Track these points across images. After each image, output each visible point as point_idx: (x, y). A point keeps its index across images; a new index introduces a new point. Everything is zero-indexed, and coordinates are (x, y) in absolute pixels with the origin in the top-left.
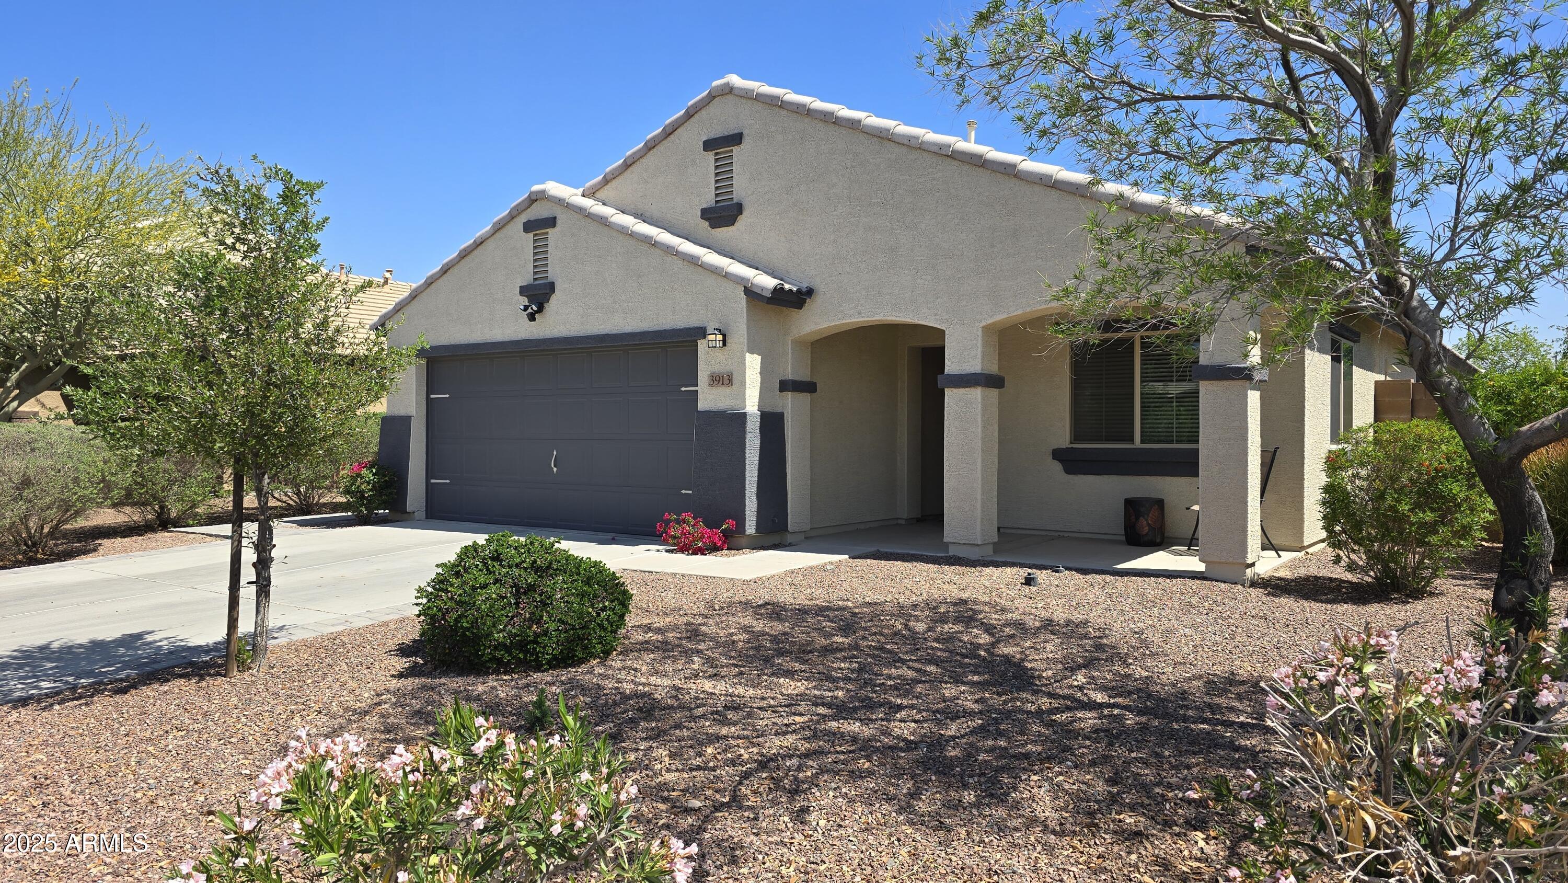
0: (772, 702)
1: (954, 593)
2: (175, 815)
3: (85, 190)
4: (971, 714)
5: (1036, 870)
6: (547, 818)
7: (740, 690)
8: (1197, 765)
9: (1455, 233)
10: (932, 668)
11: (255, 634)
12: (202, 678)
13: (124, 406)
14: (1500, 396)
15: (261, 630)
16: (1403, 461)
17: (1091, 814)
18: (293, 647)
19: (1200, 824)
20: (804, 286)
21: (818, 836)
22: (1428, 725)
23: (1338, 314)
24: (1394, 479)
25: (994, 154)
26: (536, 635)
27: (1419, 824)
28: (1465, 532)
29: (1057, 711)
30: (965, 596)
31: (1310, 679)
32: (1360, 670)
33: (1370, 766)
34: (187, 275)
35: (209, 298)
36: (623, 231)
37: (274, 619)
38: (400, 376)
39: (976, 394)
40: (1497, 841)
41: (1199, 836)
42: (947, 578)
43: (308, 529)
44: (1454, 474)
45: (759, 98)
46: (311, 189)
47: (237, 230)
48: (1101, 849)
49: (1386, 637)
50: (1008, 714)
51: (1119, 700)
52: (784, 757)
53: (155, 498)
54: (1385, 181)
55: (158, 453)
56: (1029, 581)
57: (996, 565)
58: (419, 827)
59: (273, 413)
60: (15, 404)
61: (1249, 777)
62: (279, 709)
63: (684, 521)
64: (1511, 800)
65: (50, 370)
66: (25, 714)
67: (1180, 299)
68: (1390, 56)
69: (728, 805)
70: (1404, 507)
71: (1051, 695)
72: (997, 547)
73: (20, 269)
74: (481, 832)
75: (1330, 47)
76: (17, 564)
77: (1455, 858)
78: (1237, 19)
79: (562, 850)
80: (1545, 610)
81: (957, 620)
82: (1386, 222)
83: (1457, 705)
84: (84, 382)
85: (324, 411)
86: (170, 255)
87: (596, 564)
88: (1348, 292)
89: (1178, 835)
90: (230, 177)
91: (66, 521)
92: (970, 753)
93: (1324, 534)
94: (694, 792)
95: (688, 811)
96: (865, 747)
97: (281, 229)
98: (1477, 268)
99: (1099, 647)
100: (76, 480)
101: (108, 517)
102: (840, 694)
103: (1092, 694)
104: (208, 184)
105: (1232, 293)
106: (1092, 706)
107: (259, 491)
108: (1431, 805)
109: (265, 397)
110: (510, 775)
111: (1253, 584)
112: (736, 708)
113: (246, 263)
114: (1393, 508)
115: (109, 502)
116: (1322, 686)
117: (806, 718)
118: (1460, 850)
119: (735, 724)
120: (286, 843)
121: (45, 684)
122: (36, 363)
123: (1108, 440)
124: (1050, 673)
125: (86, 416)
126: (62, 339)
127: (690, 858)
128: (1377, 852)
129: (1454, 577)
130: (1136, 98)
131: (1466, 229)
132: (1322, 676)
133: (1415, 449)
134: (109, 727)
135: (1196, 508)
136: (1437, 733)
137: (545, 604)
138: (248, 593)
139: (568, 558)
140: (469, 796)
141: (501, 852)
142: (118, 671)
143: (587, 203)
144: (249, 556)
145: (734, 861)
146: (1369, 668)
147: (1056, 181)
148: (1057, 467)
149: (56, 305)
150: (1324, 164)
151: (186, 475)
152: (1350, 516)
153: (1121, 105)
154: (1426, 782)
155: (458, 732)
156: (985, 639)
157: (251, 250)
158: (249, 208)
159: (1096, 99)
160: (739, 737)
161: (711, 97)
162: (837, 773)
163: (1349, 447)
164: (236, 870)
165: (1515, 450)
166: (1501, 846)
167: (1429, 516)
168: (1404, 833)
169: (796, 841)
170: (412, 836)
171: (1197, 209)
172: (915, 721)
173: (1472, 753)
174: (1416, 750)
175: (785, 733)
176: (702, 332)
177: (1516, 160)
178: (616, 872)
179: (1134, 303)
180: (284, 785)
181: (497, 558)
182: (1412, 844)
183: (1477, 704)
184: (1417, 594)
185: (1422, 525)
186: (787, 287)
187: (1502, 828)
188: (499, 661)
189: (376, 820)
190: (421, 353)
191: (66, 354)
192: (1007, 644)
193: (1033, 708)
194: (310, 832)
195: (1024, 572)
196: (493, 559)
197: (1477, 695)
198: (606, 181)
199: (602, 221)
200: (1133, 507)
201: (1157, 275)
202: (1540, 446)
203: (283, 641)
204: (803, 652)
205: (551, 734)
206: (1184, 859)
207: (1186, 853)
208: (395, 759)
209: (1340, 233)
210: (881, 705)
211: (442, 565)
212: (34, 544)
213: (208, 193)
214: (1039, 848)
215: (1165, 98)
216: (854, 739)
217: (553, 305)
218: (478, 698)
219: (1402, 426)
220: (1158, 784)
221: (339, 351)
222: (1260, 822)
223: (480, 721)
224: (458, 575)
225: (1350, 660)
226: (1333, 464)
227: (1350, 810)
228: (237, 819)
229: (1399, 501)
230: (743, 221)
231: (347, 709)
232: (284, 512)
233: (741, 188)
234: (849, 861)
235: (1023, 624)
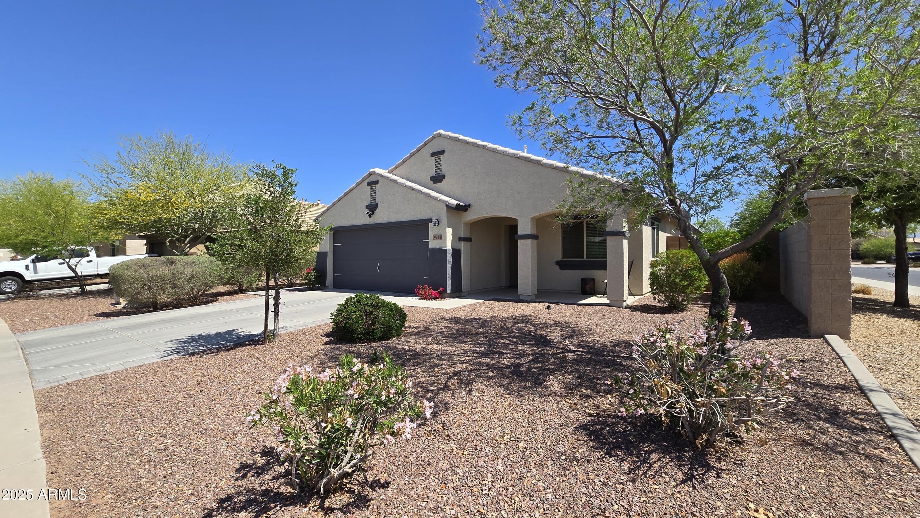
0: (458, 352)
1: (522, 313)
2: (247, 394)
3: (212, 173)
4: (529, 355)
5: (552, 409)
6: (380, 394)
7: (447, 348)
8: (608, 371)
9: (694, 184)
10: (515, 340)
11: (274, 330)
12: (256, 346)
13: (227, 249)
14: (709, 240)
15: (276, 329)
16: (677, 264)
17: (572, 390)
18: (288, 334)
19: (610, 392)
20: (467, 203)
21: (475, 399)
22: (689, 356)
23: (656, 212)
24: (674, 270)
25: (533, 157)
26: (373, 329)
27: (686, 390)
28: (698, 288)
29: (559, 353)
30: (526, 314)
31: (648, 341)
32: (665, 337)
33: (669, 370)
34: (249, 203)
35: (257, 210)
36: (403, 185)
37: (280, 324)
38: (324, 238)
39: (529, 241)
40: (713, 396)
41: (609, 396)
42: (519, 307)
43: (292, 292)
44: (694, 268)
45: (450, 138)
46: (293, 172)
47: (267, 187)
48: (575, 401)
49: (674, 325)
50: (541, 355)
51: (581, 350)
52: (462, 372)
53: (238, 282)
54: (670, 166)
55: (239, 266)
56: (548, 308)
57: (537, 302)
58: (335, 397)
59: (280, 251)
60: (188, 249)
61: (626, 375)
62: (283, 356)
63: (425, 288)
64: (718, 381)
65: (201, 237)
66: (193, 358)
67: (601, 207)
68: (671, 123)
69: (443, 389)
70: (677, 280)
71: (557, 348)
72: (537, 296)
73: (190, 202)
74: (357, 399)
75: (651, 120)
76: (189, 306)
77: (699, 402)
78: (618, 109)
79: (385, 405)
80: (727, 315)
81: (523, 322)
82: (671, 181)
83: (699, 348)
84: (213, 241)
85: (297, 250)
86: (243, 196)
87: (394, 304)
88: (659, 205)
89: (602, 396)
90: (264, 168)
91: (207, 291)
92: (529, 369)
93: (650, 290)
94: (432, 384)
95: (429, 391)
96: (490, 367)
97: (282, 186)
98: (703, 196)
99: (574, 331)
100: (210, 276)
101: (221, 289)
102: (482, 349)
103: (571, 347)
104: (256, 171)
105: (618, 206)
106: (571, 351)
107: (275, 279)
108: (690, 384)
109: (277, 246)
110: (367, 379)
111: (626, 308)
112: (445, 355)
113: (270, 198)
114: (674, 280)
115: (222, 284)
116: (652, 343)
117: (470, 358)
118: (700, 399)
119: (445, 360)
120: (287, 403)
121: (200, 348)
122: (196, 235)
123: (575, 257)
124: (556, 340)
125: (214, 253)
126: (204, 226)
127: (431, 407)
128: (672, 400)
129: (695, 304)
130: (583, 137)
131: (698, 183)
132: (652, 339)
133: (681, 260)
134: (223, 363)
135: (606, 281)
136: (691, 358)
137: (376, 318)
138: (271, 315)
139: (384, 302)
140: (352, 386)
141: (364, 406)
142: (226, 343)
143: (390, 175)
144: (272, 302)
145: (446, 409)
146: (668, 336)
147: (556, 167)
148: (557, 267)
149: (203, 214)
150: (649, 160)
151: (249, 274)
152: (659, 283)
153: (579, 139)
154: (688, 375)
155: (347, 364)
156: (533, 329)
157: (272, 193)
158: (271, 179)
159: (569, 137)
160: (446, 365)
161: (433, 138)
162: (481, 377)
163: (658, 259)
164: (271, 413)
165: (716, 260)
166: (714, 397)
167: (686, 283)
168: (681, 393)
169: (467, 401)
170: (333, 400)
171: (605, 176)
172: (509, 358)
173: (704, 366)
174: (685, 364)
175: (463, 363)
176: (430, 220)
177: (715, 159)
178: (404, 413)
179: (585, 209)
180: (286, 384)
181: (359, 302)
182: (683, 398)
183: (705, 348)
184: (682, 310)
185: (683, 286)
186: (461, 204)
187: (715, 391)
188: (360, 339)
189: (320, 395)
190: (331, 229)
191: (206, 231)
192: (541, 330)
193: (550, 353)
194: (297, 399)
195: (546, 305)
196: (357, 302)
197: (705, 345)
198: (396, 168)
199: (395, 181)
200: (584, 281)
201: (592, 200)
202: (724, 258)
203: (284, 332)
204: (468, 334)
205: (380, 364)
206: (604, 404)
207: (605, 402)
208: (326, 373)
209: (654, 184)
210: (497, 353)
211: (340, 305)
212: (196, 299)
213: (257, 174)
214: (553, 402)
215: (593, 137)
216: (487, 365)
217: (378, 211)
218: (353, 352)
219: (676, 252)
220: (595, 378)
221: (302, 229)
222: (631, 391)
223: (355, 360)
224: (345, 308)
225: (662, 333)
226: (653, 265)
227: (662, 386)
228: (270, 395)
229: (675, 278)
230: (444, 181)
231: (307, 356)
232: (283, 286)
233: (444, 169)
234: (487, 408)
235: (546, 323)
